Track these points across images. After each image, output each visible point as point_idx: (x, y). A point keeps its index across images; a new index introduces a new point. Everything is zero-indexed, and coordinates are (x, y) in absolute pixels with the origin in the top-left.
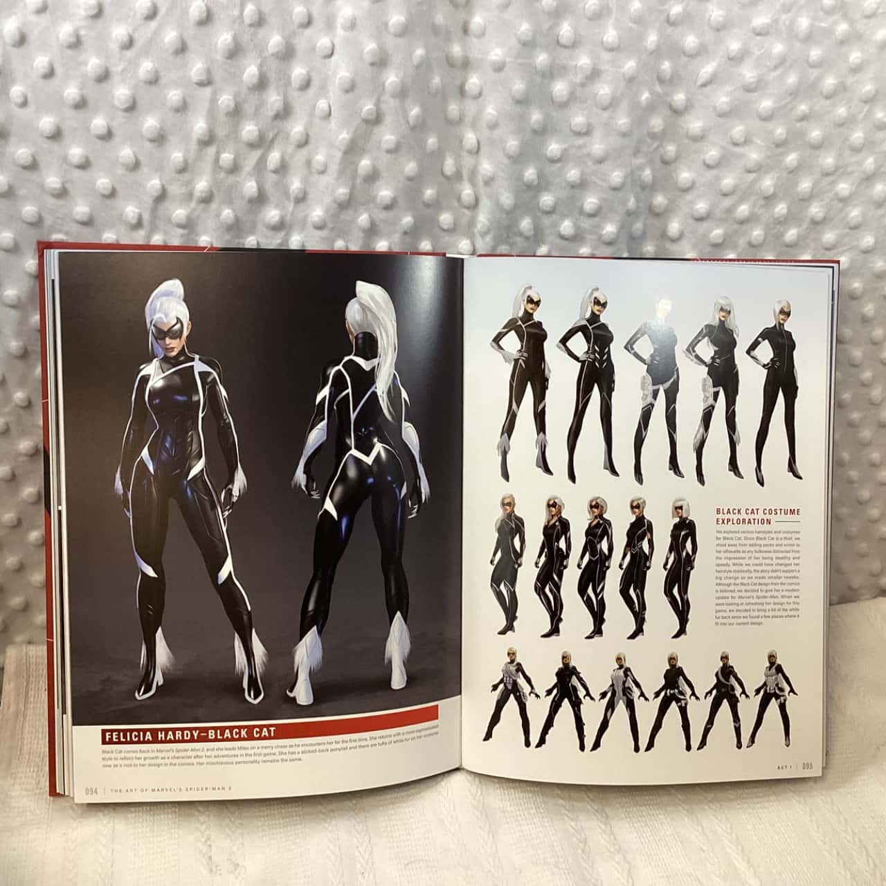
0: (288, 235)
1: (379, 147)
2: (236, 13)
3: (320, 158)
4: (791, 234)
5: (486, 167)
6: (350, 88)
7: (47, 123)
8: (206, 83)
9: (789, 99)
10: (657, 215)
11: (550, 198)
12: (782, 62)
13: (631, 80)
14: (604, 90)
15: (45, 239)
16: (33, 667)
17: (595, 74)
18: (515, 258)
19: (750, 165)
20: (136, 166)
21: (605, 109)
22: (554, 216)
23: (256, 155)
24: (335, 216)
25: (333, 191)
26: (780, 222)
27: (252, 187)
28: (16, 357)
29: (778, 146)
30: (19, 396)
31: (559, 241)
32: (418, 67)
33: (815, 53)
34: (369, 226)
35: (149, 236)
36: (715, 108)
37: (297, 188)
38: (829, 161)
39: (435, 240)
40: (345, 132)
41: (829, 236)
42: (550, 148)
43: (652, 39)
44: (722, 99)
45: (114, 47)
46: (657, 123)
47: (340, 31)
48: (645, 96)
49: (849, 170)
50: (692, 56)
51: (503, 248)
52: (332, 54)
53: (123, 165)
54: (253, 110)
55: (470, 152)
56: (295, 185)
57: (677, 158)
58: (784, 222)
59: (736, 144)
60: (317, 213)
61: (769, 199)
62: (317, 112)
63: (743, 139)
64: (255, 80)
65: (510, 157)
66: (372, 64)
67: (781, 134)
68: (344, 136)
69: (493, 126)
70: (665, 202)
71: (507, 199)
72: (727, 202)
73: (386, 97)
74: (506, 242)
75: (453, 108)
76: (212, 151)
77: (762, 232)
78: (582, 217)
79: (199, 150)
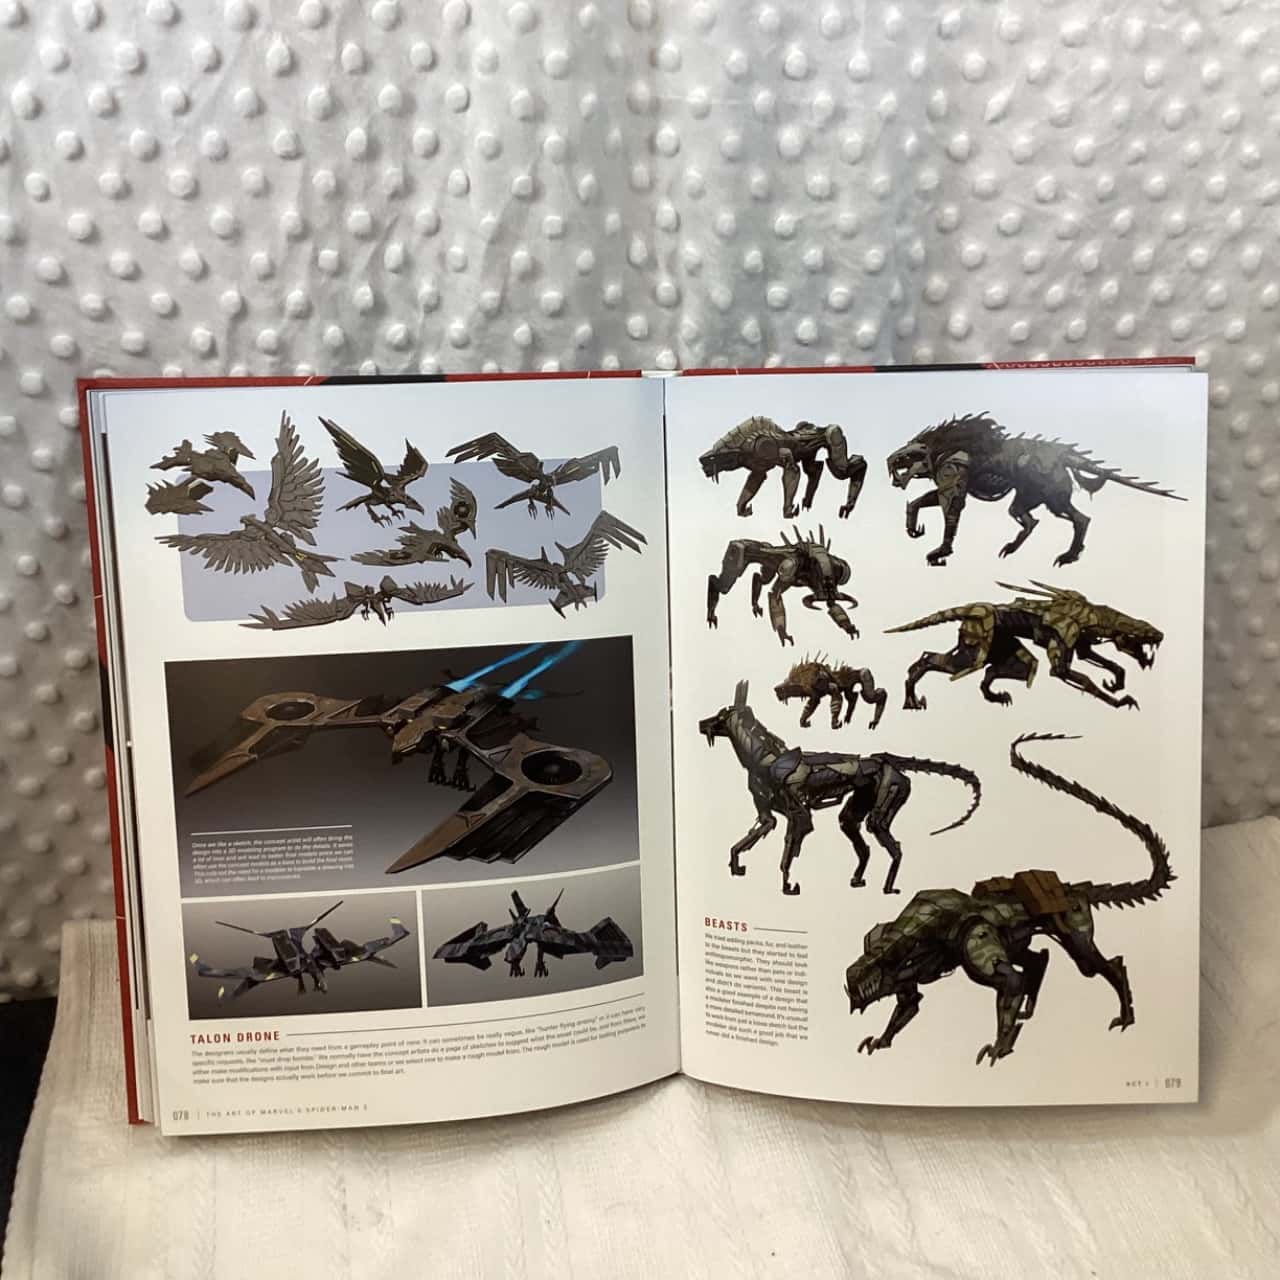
0: (418, 357)
1: (540, 231)
2: (331, 56)
3: (457, 250)
4: (1126, 321)
5: (690, 250)
6: (495, 152)
7: (78, 220)
8: (294, 155)
9: (1118, 133)
10: (935, 304)
11: (781, 289)
12: (1104, 84)
13: (890, 120)
14: (852, 137)
15: (87, 376)
16: (99, 950)
17: (837, 115)
18: (738, 377)
19: (1064, 229)
20: (204, 273)
21: (854, 163)
22: (788, 314)
23: (369, 249)
24: (482, 329)
25: (478, 295)
26: (1109, 307)
27: (365, 294)
28: (54, 539)
29: (1102, 200)
30: (61, 589)
31: (796, 347)
32: (588, 119)
33: (1153, 67)
34: (530, 341)
35: (228, 366)
36: (1011, 152)
37: (428, 293)
38: (1177, 217)
39: (622, 354)
40: (490, 213)
41: (1180, 322)
42: (779, 220)
43: (917, 61)
44: (1022, 140)
45: (165, 112)
46: (929, 176)
47: (477, 75)
48: (910, 141)
49: (1206, 228)
50: (975, 81)
51: (719, 362)
52: (467, 107)
53: (187, 273)
54: (361, 187)
55: (666, 230)
56: (425, 288)
57: (959, 225)
58: (1115, 305)
59: (1042, 201)
60: (457, 326)
61: (1093, 276)
62: (450, 185)
63: (1051, 195)
64: (362, 148)
65: (722, 236)
66: (524, 119)
67: (1107, 184)
68: (489, 219)
69: (698, 194)
70: (945, 285)
71: (721, 294)
72: (1032, 283)
73: (546, 163)
74: (721, 352)
75: (640, 171)
76: (307, 248)
77: (1083, 322)
78: (827, 314)
79: (290, 248)
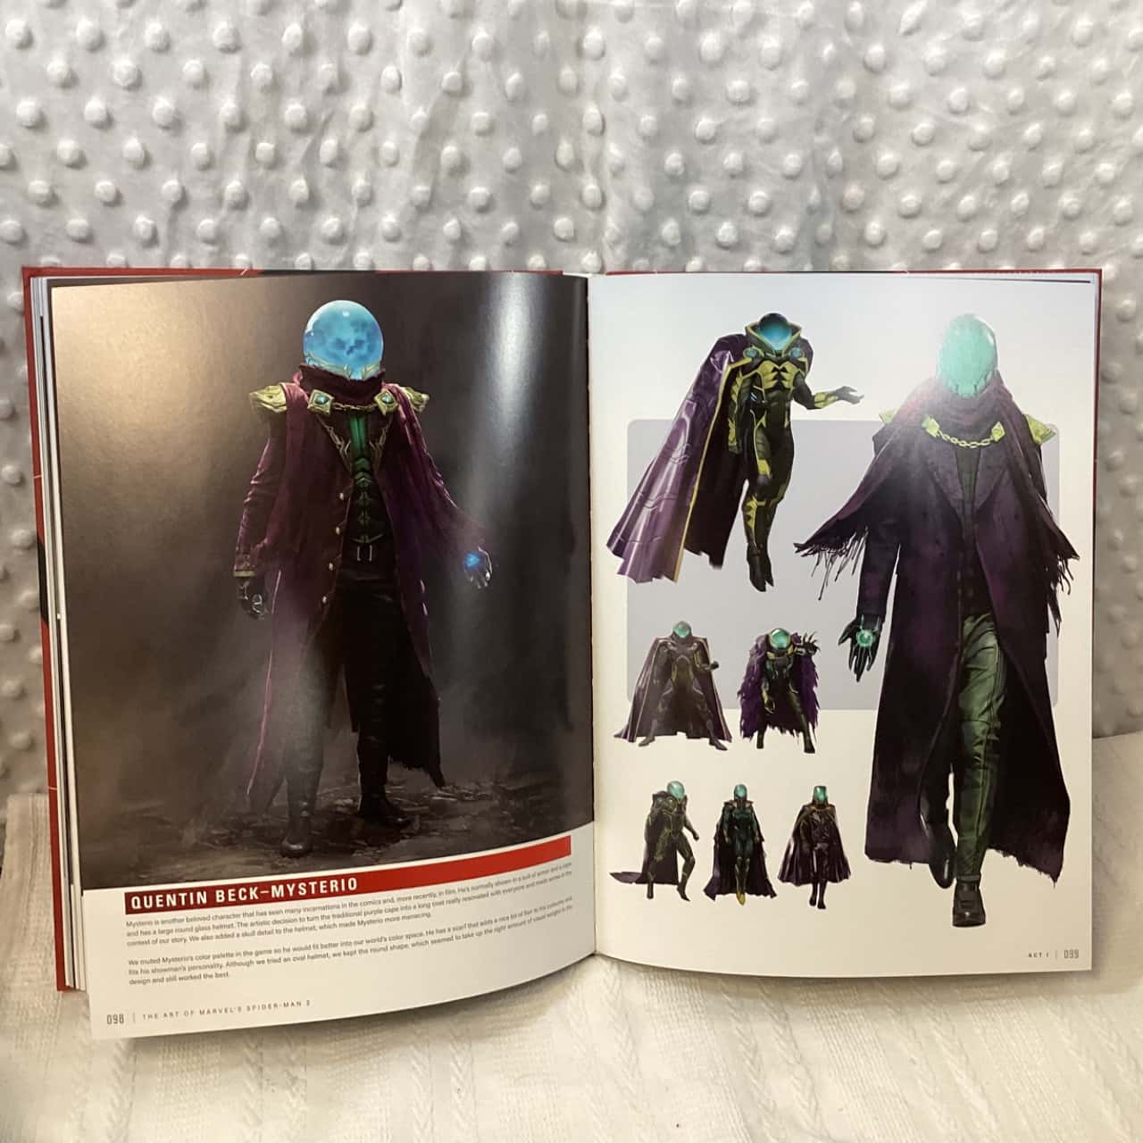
0: (352, 250)
1: (467, 129)
3: (389, 145)
4: (1036, 234)
5: (614, 152)
6: (425, 50)
7: (26, 108)
8: (232, 49)
9: (1028, 48)
10: (851, 212)
11: (701, 192)
13: (807, 28)
14: (770, 42)
15: (32, 264)
17: (757, 21)
18: (657, 275)
19: (975, 140)
20: (145, 162)
21: (773, 68)
22: (709, 218)
23: (302, 145)
24: (413, 223)
25: (409, 189)
26: (1019, 218)
27: (301, 187)
28: (2, 420)
29: (1013, 113)
30: (8, 470)
31: (716, 251)
32: (516, 18)
34: (458, 235)
35: (168, 256)
36: (925, 63)
37: (362, 188)
38: (1084, 132)
39: (549, 254)
40: (421, 109)
41: (1088, 237)
42: (701, 123)
44: (934, 50)
45: (110, 4)
46: (846, 86)
48: (828, 50)
49: (1114, 144)
51: (640, 263)
52: (400, 4)
53: (129, 161)
54: (298, 82)
55: (592, 132)
56: (359, 182)
57: (876, 134)
58: (1025, 217)
59: (956, 113)
60: (388, 220)
61: (1004, 187)
62: (383, 82)
63: (963, 107)
64: (298, 43)
65: (645, 138)
66: (454, 16)
67: (1016, 98)
68: (420, 114)
69: (621, 96)
70: (861, 193)
71: (643, 196)
72: (946, 193)
73: (474, 60)
74: (643, 255)
75: (567, 74)
76: (244, 139)
77: (995, 233)
78: (747, 217)
79: (229, 140)
